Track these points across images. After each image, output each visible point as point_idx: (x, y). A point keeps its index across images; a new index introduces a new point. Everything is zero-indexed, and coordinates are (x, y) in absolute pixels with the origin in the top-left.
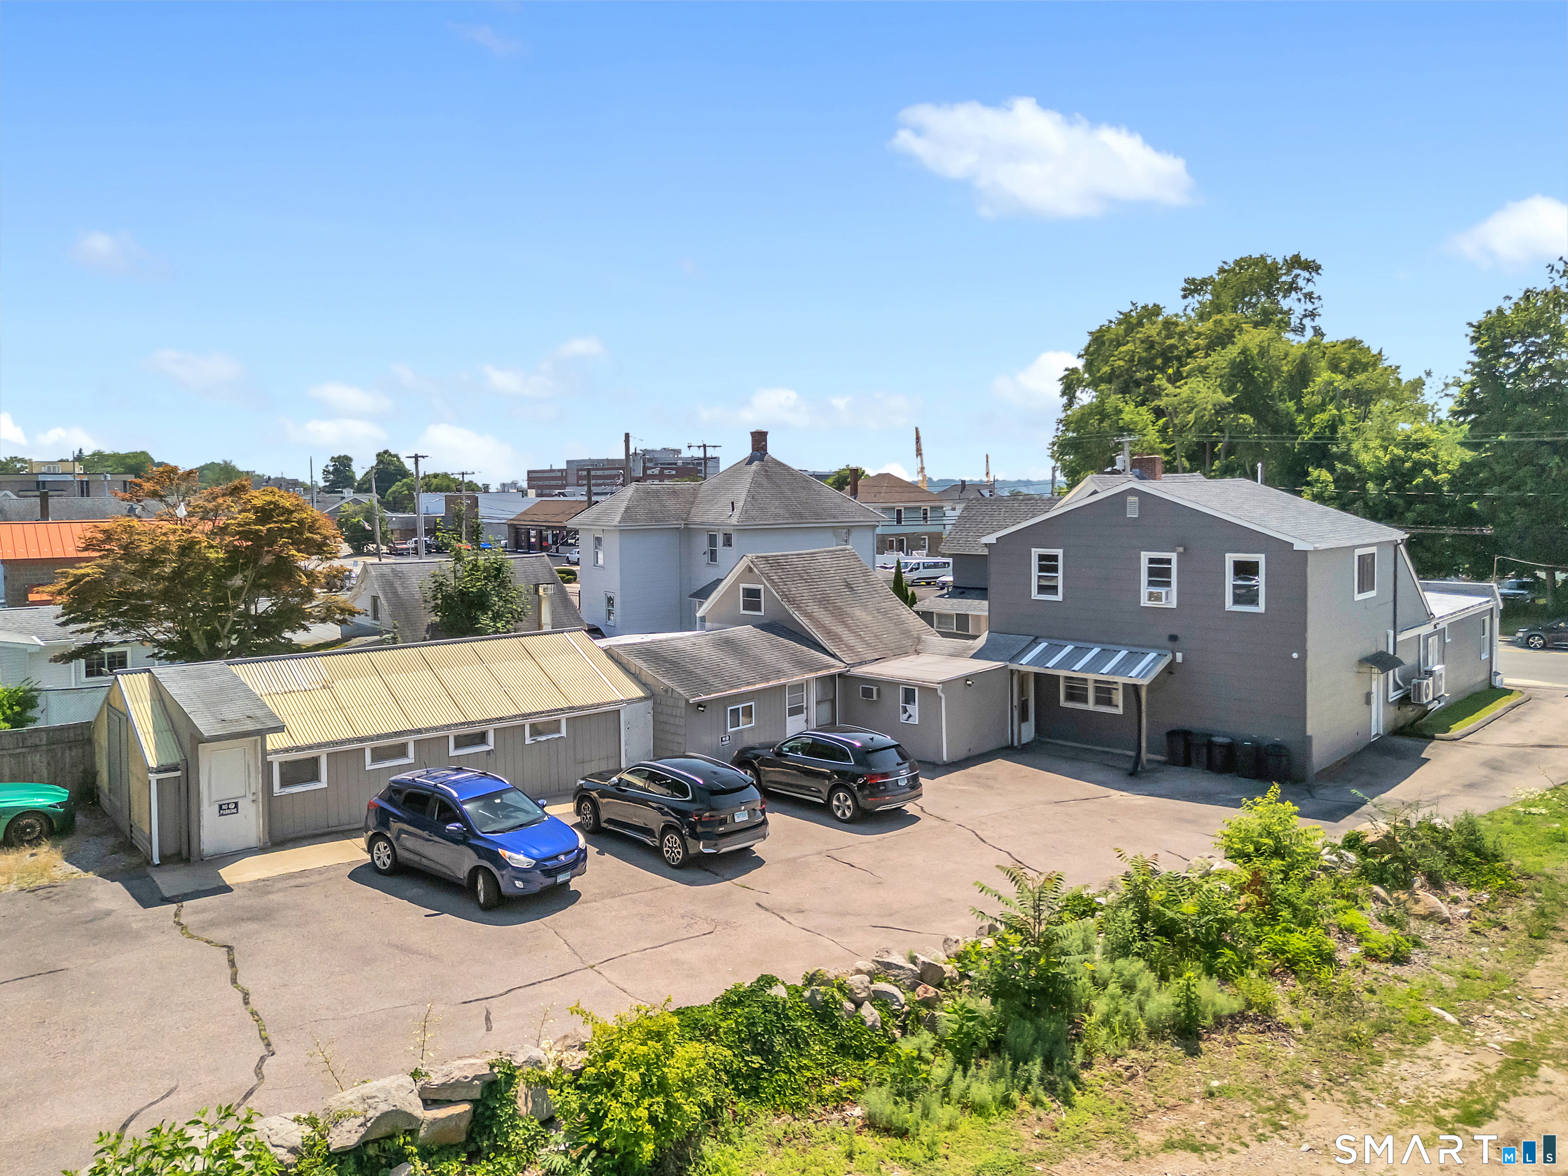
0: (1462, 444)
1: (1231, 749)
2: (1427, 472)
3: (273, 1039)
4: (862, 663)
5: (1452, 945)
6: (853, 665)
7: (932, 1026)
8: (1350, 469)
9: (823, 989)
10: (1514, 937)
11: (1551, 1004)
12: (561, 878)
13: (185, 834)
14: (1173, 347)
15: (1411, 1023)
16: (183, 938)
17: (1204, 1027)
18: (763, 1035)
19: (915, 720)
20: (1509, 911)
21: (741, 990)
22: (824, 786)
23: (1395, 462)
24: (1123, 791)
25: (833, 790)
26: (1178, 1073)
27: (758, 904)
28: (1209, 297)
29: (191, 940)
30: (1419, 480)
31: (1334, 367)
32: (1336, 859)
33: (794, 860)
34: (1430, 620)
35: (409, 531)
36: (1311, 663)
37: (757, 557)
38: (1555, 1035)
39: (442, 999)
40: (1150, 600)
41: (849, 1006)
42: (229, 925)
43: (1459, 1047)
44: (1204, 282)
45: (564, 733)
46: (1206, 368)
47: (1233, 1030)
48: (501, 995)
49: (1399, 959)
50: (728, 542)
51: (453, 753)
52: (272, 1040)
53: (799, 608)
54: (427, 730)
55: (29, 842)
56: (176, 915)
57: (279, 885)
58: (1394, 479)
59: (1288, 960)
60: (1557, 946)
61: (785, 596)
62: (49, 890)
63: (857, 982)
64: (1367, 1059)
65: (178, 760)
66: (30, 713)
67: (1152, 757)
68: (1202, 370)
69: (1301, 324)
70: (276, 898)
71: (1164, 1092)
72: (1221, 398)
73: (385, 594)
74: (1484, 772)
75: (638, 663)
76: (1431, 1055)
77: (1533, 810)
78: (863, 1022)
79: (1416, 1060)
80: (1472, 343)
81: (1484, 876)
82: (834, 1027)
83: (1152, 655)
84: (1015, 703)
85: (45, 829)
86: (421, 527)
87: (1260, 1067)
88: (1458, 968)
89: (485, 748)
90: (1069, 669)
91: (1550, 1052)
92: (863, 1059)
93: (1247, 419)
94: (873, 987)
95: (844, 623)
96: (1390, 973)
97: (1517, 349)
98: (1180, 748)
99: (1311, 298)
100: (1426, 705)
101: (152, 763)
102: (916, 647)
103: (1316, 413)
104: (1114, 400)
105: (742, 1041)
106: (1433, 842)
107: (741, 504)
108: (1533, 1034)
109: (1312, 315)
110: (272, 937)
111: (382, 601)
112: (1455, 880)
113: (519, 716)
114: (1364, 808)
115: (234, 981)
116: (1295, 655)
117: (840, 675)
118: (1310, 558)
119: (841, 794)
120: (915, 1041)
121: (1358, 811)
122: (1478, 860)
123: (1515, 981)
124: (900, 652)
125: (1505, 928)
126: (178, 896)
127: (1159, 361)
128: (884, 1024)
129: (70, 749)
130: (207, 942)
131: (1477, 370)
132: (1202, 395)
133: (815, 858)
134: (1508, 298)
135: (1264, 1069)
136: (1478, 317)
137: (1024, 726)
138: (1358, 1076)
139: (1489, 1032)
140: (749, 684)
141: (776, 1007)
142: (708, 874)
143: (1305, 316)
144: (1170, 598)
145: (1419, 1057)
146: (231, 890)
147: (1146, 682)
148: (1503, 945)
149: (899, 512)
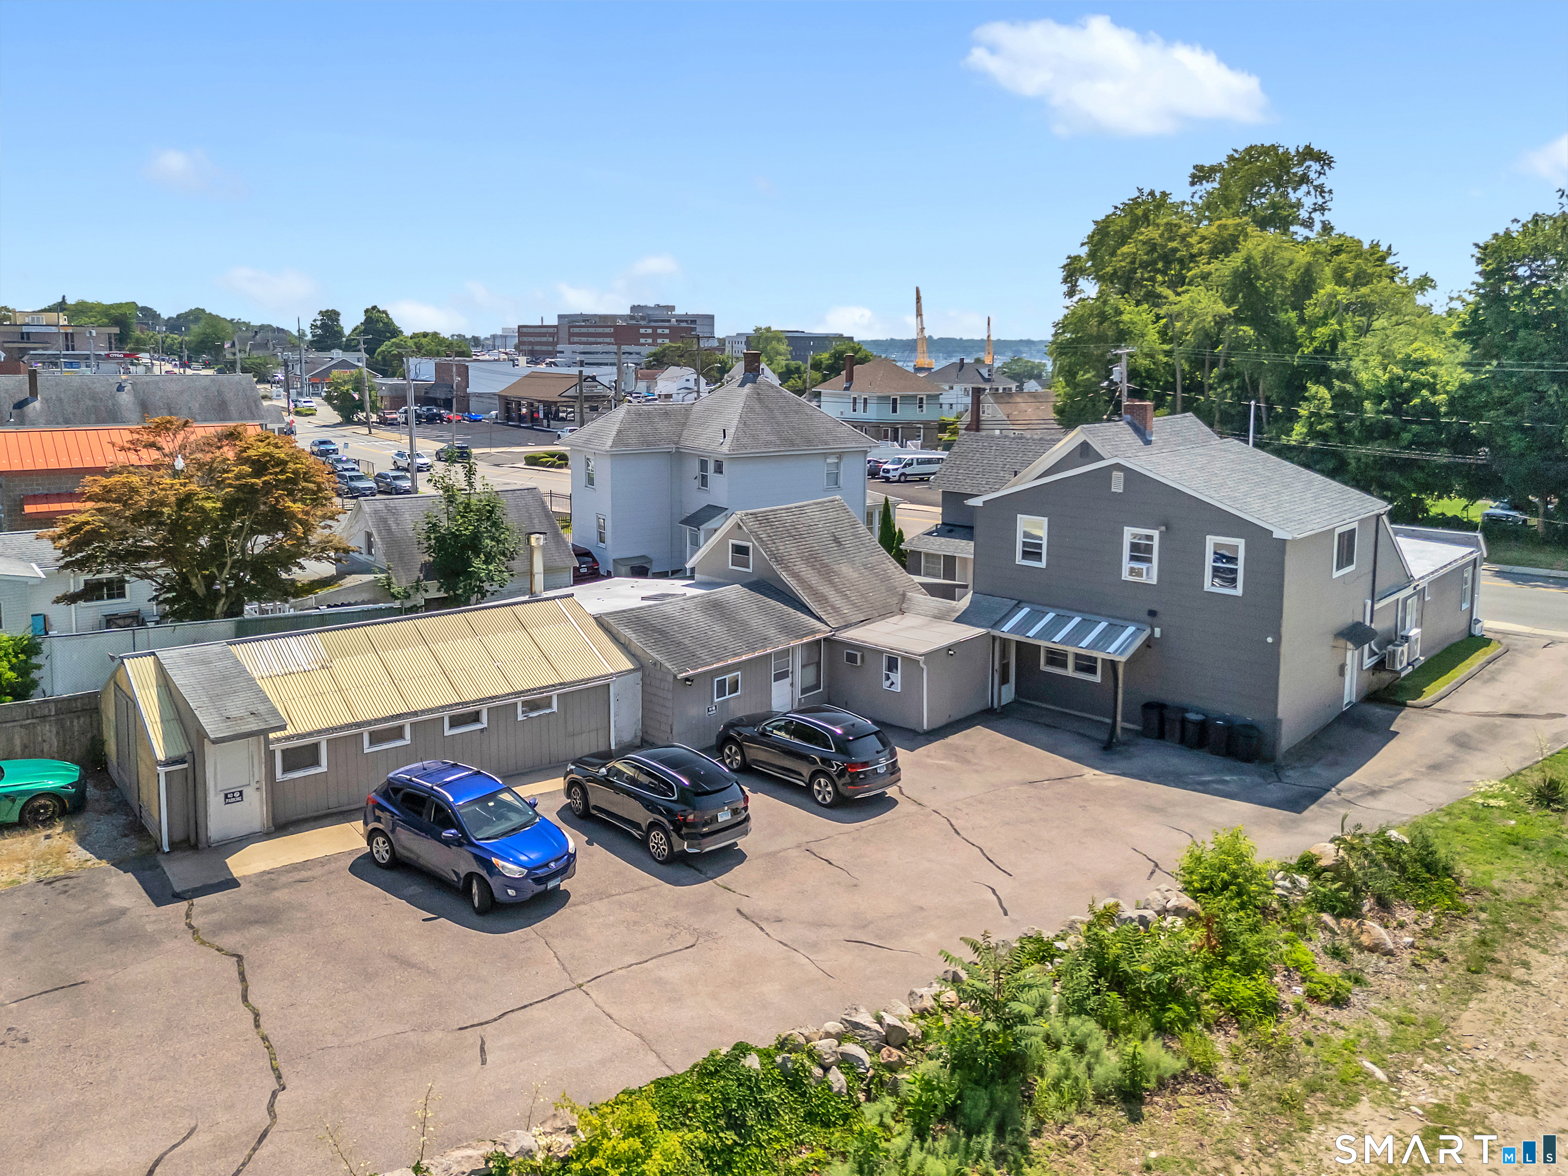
0: (1463, 364)
1: (1204, 726)
2: (1425, 392)
3: (284, 1071)
4: (847, 626)
5: (1392, 981)
6: (837, 629)
7: (894, 1091)
8: (1349, 387)
9: (793, 1056)
10: (1453, 970)
11: (1478, 1055)
12: (551, 885)
13: (192, 822)
14: (1175, 250)
15: (1342, 1081)
16: (195, 944)
17: (1147, 1090)
18: (736, 1111)
19: (898, 688)
20: (1453, 938)
21: (718, 1058)
22: (806, 770)
23: (1395, 380)
24: (1097, 769)
25: (815, 775)
26: (1120, 1143)
27: (739, 911)
28: (1216, 185)
29: (204, 948)
30: (1417, 401)
31: (1339, 278)
32: (1289, 885)
33: (774, 854)
34: (1410, 582)
35: (398, 400)
36: (1285, 649)
37: (747, 515)
38: (1475, 1095)
39: (440, 1025)
40: (1131, 574)
41: (817, 1071)
42: (238, 930)
43: (1383, 1111)
44: (1213, 170)
45: (555, 708)
46: (1210, 274)
47: (1175, 1091)
48: (495, 1020)
49: (1339, 1001)
50: (719, 469)
51: (448, 732)
52: (282, 1071)
53: (786, 568)
54: (423, 712)
55: (44, 821)
56: (188, 916)
57: (284, 879)
58: (1392, 399)
59: (1233, 1009)
60: (1493, 982)
61: (773, 556)
62: (65, 882)
63: (824, 1046)
64: (1296, 1123)
65: (185, 751)
66: (34, 660)
67: (1128, 725)
68: (1205, 277)
69: (1310, 218)
70: (282, 895)
71: (1106, 1165)
72: (1222, 308)
73: (379, 533)
74: (1450, 749)
75: (628, 633)
76: (1356, 1119)
77: (1492, 802)
78: (830, 1088)
79: (1342, 1126)
80: (1478, 263)
81: (1433, 893)
82: (803, 1094)
83: (1131, 629)
84: (997, 666)
85: (57, 810)
86: (411, 395)
87: (1196, 1134)
88: (1394, 1011)
89: (478, 726)
90: (1050, 640)
91: (1468, 1117)
92: (829, 1127)
93: (1247, 331)
94: (840, 1049)
95: (831, 583)
96: (1329, 1019)
97: (1522, 271)
98: (1155, 722)
99: (1322, 192)
100: (1399, 673)
101: (161, 755)
102: (900, 606)
103: (1317, 326)
104: (1114, 299)
105: (717, 1117)
106: (1385, 859)
107: (733, 430)
108: (1456, 1094)
109: (1322, 209)
110: (278, 945)
111: (376, 538)
112: (1404, 899)
113: (512, 694)
114: (1328, 796)
115: (245, 998)
116: (1270, 640)
117: (825, 639)
118: (1288, 547)
119: (822, 780)
120: (878, 1106)
121: (1322, 799)
122: (1428, 875)
123: (1447, 1027)
124: (885, 613)
125: (1445, 960)
126: (188, 891)
127: (1160, 265)
128: (849, 1089)
129: (79, 717)
130: (219, 950)
131: (1481, 291)
132: (1201, 306)
133: (794, 853)
134: (1516, 221)
135: (1199, 1137)
136: (1485, 238)
137: (1004, 688)
138: (1287, 1145)
139: (1414, 1091)
140: (736, 655)
141: (750, 1080)
142: (692, 871)
143: (1315, 210)
144: (1151, 574)
145: (1346, 1123)
146: (238, 885)
147: (1123, 659)
148: (1441, 982)
149: (895, 400)
